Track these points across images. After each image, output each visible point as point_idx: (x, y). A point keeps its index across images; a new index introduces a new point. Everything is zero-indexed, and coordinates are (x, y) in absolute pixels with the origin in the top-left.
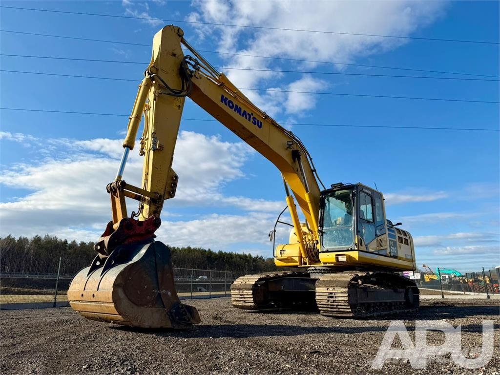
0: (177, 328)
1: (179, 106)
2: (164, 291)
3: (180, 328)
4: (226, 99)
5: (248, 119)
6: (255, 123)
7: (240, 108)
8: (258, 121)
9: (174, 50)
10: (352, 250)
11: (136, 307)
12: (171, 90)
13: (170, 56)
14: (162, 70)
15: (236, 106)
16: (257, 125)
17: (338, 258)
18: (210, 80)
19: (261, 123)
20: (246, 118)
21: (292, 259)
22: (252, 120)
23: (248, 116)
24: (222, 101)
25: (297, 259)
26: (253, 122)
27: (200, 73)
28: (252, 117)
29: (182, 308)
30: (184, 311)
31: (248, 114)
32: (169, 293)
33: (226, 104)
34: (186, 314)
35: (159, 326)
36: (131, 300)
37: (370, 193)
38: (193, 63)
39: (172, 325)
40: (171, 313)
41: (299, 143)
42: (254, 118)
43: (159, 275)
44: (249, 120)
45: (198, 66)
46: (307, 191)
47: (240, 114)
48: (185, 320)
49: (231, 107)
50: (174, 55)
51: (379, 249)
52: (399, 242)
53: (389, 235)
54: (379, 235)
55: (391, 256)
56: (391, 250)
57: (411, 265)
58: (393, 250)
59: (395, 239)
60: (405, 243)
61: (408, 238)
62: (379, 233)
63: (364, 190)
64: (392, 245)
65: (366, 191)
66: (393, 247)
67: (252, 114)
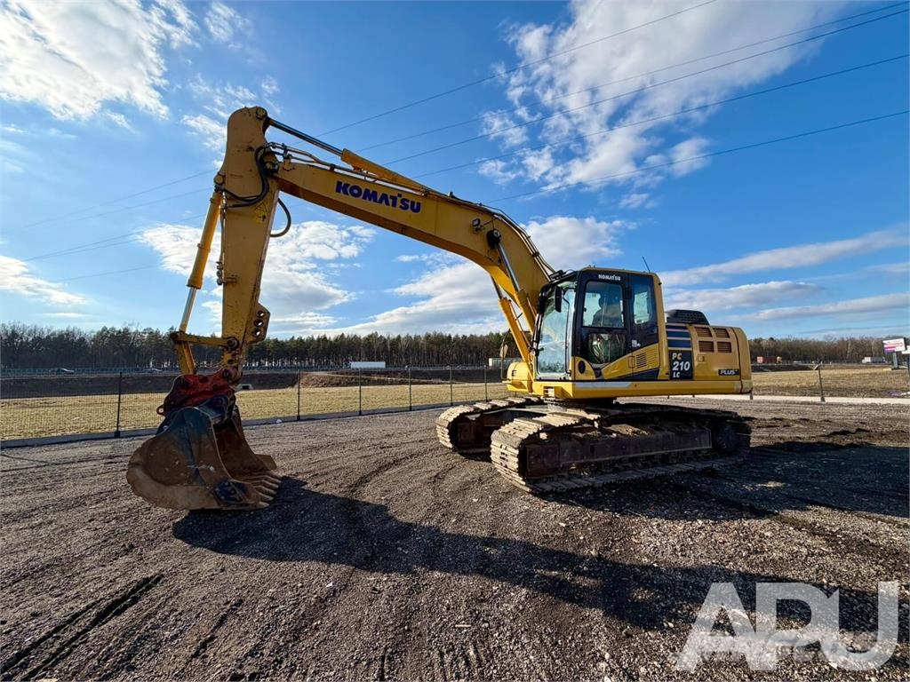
0: (224, 509)
1: (264, 217)
2: (204, 466)
3: (229, 509)
4: (347, 185)
5: (391, 204)
6: (405, 208)
7: (375, 193)
8: (413, 203)
9: (251, 142)
10: (565, 380)
11: (162, 487)
12: (242, 199)
13: (246, 153)
14: (232, 175)
15: (367, 191)
16: (409, 209)
17: (547, 392)
18: (313, 166)
19: (419, 204)
20: (387, 204)
21: (521, 384)
22: (399, 203)
23: (390, 201)
24: (338, 191)
25: (525, 383)
26: (401, 207)
27: (293, 161)
28: (399, 199)
29: (229, 485)
30: (233, 489)
31: (391, 197)
32: (212, 468)
33: (346, 193)
34: (235, 493)
35: (199, 508)
36: (156, 480)
37: (619, 279)
38: (282, 151)
39: (219, 504)
40: (215, 492)
41: (502, 216)
42: (403, 201)
43: (194, 447)
44: (394, 205)
45: (289, 152)
46: (516, 289)
47: (375, 201)
48: (235, 500)
49: (357, 196)
50: (251, 149)
51: (637, 370)
52: (701, 351)
53: (670, 343)
54: (638, 348)
55: (672, 378)
56: (675, 369)
57: (737, 385)
58: (679, 367)
59: (690, 347)
60: (719, 351)
61: (732, 340)
62: (639, 345)
63: (600, 276)
64: (676, 359)
65: (607, 277)
66: (680, 362)
67: (400, 195)
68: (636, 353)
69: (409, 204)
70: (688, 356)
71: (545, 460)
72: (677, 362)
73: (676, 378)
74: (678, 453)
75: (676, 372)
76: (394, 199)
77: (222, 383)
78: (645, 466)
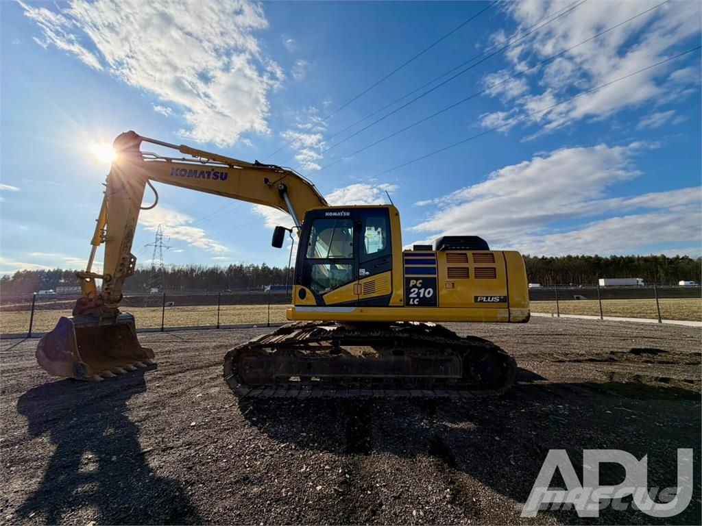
0: (77, 378)
2: (69, 352)
4: (177, 169)
6: (217, 178)
11: (50, 361)
15: (190, 171)
16: (219, 179)
19: (226, 174)
20: (204, 177)
22: (212, 176)
23: (206, 175)
24: (172, 174)
26: (213, 178)
28: (212, 173)
33: (177, 174)
36: (48, 357)
37: (348, 214)
40: (73, 368)
42: (214, 174)
44: (209, 177)
47: (196, 176)
48: (81, 374)
49: (184, 175)
51: (362, 297)
52: (449, 277)
53: (407, 271)
54: (366, 276)
55: (408, 304)
56: (412, 295)
57: (503, 313)
58: (418, 294)
59: (435, 274)
60: (476, 277)
61: (499, 265)
62: (368, 273)
63: (327, 214)
64: (415, 286)
65: (335, 214)
66: (419, 288)
67: (213, 170)
68: (362, 281)
69: (219, 175)
70: (431, 283)
71: (260, 370)
72: (416, 290)
73: (414, 305)
74: (415, 378)
75: (414, 298)
76: (209, 173)
77: (99, 302)
78: (374, 387)
